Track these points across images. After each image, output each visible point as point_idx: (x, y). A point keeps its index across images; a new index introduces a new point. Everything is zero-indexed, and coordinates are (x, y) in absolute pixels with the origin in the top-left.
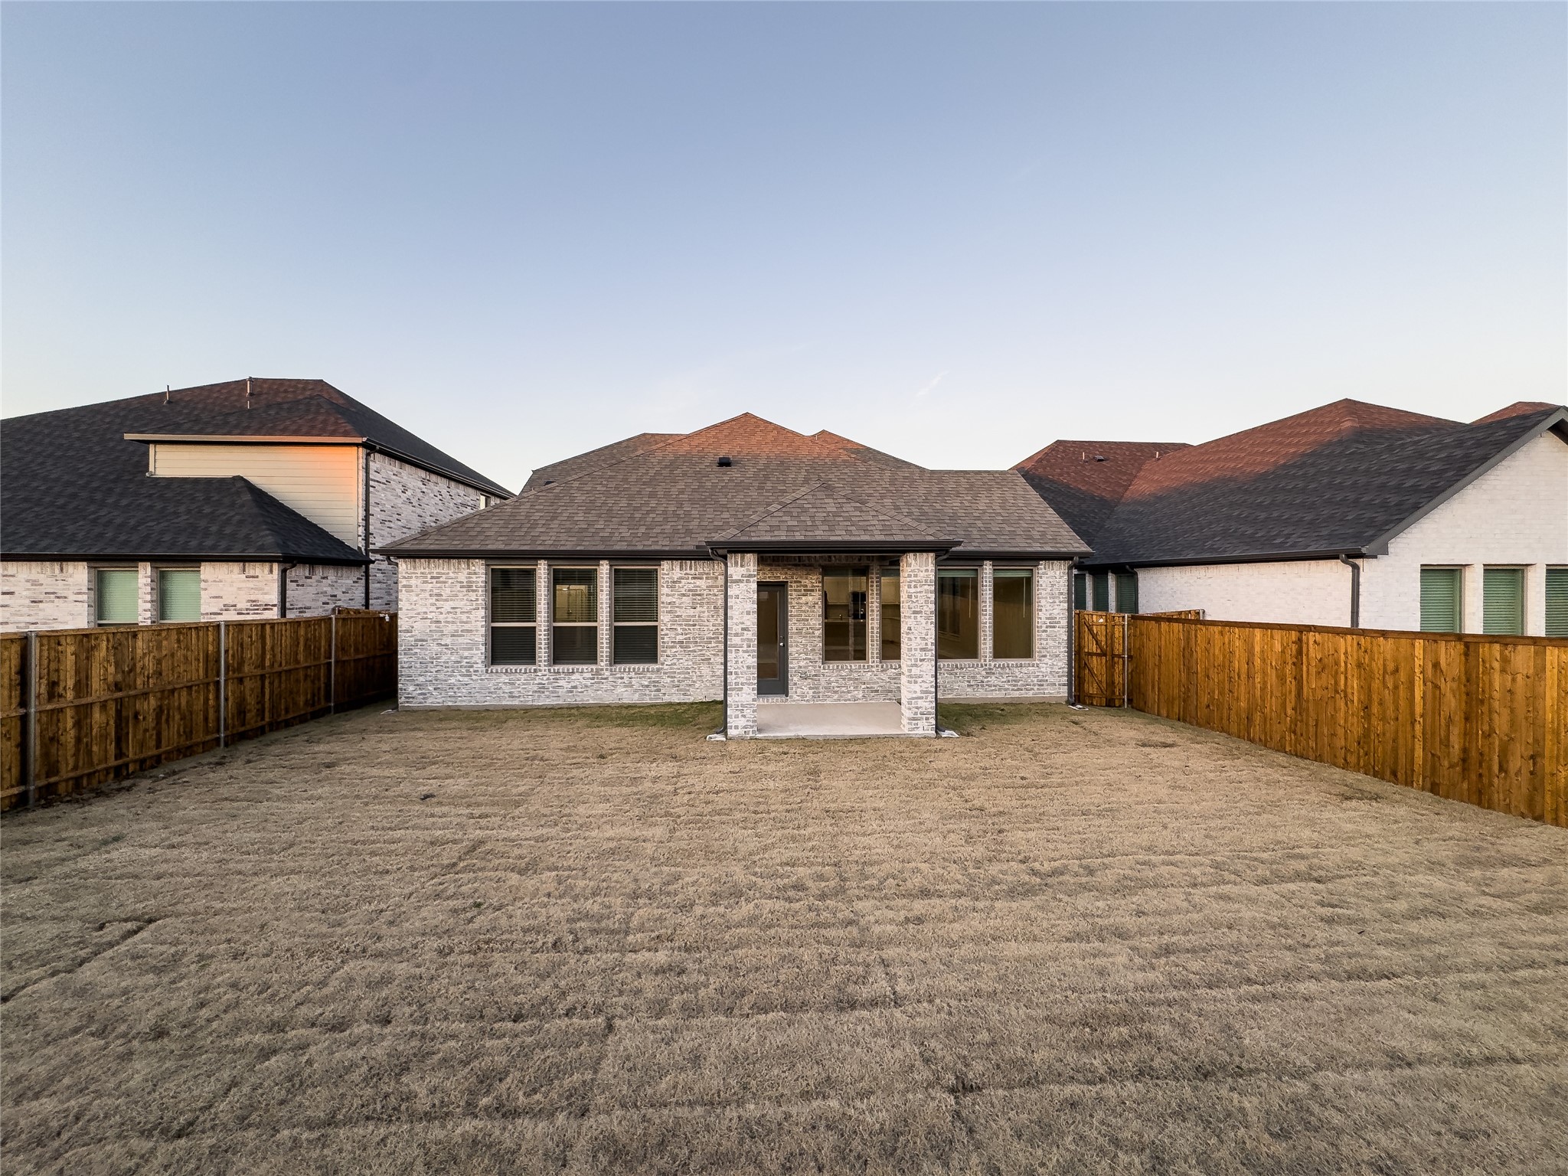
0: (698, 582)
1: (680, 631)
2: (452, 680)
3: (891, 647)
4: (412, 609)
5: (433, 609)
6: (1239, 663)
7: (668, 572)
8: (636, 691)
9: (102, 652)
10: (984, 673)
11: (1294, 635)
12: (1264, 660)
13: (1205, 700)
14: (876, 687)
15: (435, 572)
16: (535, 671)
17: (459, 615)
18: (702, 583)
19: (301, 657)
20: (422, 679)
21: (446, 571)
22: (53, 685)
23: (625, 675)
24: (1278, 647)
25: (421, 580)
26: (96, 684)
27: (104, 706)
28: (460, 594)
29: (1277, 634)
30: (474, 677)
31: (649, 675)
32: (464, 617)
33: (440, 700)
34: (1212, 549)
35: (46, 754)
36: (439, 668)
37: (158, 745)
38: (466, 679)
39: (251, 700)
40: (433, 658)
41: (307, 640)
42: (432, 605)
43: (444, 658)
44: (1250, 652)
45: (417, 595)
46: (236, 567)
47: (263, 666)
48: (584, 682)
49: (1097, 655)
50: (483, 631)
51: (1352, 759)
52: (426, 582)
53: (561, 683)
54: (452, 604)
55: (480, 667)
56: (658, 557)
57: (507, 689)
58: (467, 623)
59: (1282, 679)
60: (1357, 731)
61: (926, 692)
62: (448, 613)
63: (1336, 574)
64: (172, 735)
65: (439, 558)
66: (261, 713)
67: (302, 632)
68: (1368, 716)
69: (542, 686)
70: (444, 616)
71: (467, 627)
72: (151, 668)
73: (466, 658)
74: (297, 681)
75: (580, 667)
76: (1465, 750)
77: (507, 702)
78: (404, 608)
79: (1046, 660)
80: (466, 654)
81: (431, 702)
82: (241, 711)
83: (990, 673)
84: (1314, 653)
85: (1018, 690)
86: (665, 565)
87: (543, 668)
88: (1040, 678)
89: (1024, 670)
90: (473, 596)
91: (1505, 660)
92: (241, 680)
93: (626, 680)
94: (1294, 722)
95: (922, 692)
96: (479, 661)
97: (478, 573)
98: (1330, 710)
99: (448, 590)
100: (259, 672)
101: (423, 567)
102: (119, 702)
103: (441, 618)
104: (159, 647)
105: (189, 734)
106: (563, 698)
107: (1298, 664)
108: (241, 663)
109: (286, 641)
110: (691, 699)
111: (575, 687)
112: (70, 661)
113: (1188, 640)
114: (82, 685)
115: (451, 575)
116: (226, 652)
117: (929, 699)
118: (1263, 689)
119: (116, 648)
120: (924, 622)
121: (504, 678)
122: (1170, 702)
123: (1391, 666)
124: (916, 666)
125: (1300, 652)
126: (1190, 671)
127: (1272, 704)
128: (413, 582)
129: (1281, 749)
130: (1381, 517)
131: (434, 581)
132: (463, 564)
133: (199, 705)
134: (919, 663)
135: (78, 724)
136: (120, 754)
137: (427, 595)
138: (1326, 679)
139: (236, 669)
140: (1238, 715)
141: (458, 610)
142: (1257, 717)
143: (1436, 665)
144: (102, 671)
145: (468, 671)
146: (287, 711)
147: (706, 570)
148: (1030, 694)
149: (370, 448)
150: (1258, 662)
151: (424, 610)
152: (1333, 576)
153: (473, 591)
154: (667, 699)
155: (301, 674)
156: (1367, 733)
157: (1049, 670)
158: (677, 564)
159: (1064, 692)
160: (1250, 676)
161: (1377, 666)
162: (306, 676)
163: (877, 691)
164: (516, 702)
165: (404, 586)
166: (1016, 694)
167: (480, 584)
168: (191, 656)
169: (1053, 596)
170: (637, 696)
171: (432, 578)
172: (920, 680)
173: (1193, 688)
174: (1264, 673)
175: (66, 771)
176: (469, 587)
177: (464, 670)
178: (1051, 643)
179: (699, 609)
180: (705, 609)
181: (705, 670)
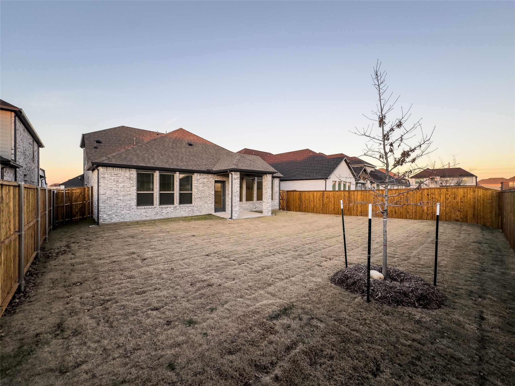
0: (204, 180)
1: (199, 194)
2: (123, 212)
3: (260, 198)
4: (106, 186)
5: (115, 186)
6: (311, 198)
7: (196, 177)
8: (187, 212)
11: (322, 192)
12: (316, 197)
13: (304, 206)
14: (245, 208)
15: (116, 173)
16: (155, 208)
17: (126, 188)
18: (205, 180)
19: (49, 205)
20: (110, 212)
21: (120, 172)
23: (184, 208)
24: (319, 195)
25: (110, 175)
28: (126, 181)
29: (319, 192)
30: (132, 211)
31: (190, 207)
32: (128, 189)
33: (118, 220)
34: (298, 177)
36: (117, 208)
38: (129, 211)
40: (115, 204)
42: (114, 184)
43: (119, 204)
44: (314, 196)
45: (108, 181)
48: (171, 210)
49: (281, 199)
50: (135, 194)
51: (332, 213)
52: (112, 176)
53: (163, 211)
54: (123, 185)
55: (135, 207)
56: (193, 172)
57: (144, 214)
58: (129, 191)
59: (320, 200)
60: (333, 208)
62: (121, 188)
63: (323, 182)
65: (118, 167)
68: (334, 205)
69: (157, 213)
70: (119, 189)
71: (129, 193)
73: (129, 204)
75: (170, 206)
76: (348, 208)
77: (145, 219)
78: (102, 186)
79: (275, 200)
80: (129, 202)
81: (113, 221)
84: (326, 195)
86: (196, 174)
87: (157, 207)
88: (274, 204)
90: (132, 182)
91: (354, 194)
93: (184, 209)
94: (322, 208)
95: (269, 206)
96: (134, 205)
97: (134, 173)
98: (328, 205)
99: (121, 180)
101: (110, 170)
103: (118, 189)
106: (165, 216)
107: (323, 198)
110: (202, 214)
111: (168, 212)
113: (300, 195)
115: (123, 174)
118: (316, 203)
121: (144, 211)
122: (296, 208)
123: (338, 196)
125: (323, 195)
126: (301, 201)
127: (318, 205)
128: (106, 176)
129: (320, 213)
130: (328, 172)
131: (115, 176)
132: (128, 170)
134: (269, 199)
137: (112, 181)
138: (328, 200)
140: (311, 208)
141: (126, 187)
142: (315, 208)
143: (345, 195)
145: (130, 209)
147: (206, 177)
150: (315, 198)
151: (111, 186)
152: (322, 182)
153: (132, 180)
154: (196, 214)
156: (334, 208)
158: (199, 174)
159: (278, 207)
160: (314, 201)
161: (336, 197)
164: (148, 218)
165: (102, 177)
167: (134, 178)
170: (187, 214)
171: (114, 175)
173: (301, 205)
174: (316, 200)
176: (130, 178)
177: (128, 208)
178: (276, 196)
179: (204, 188)
180: (206, 188)
181: (206, 205)
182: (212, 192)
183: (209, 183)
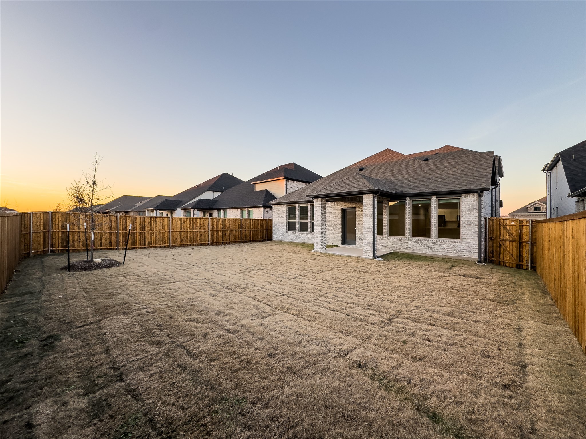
2: (281, 234)
5: (278, 217)
9: (220, 222)
10: (432, 243)
15: (278, 208)
16: (295, 233)
19: (259, 227)
20: (276, 234)
22: (213, 227)
26: (219, 227)
27: (220, 231)
28: (282, 213)
30: (284, 234)
35: (212, 238)
36: (279, 231)
37: (230, 240)
39: (248, 235)
40: (278, 229)
41: (261, 224)
45: (275, 213)
46: (257, 209)
47: (250, 228)
48: (305, 237)
49: (509, 240)
50: (286, 222)
52: (277, 210)
53: (301, 236)
55: (286, 231)
57: (290, 237)
58: (283, 220)
61: (369, 243)
62: (280, 218)
64: (232, 238)
65: (279, 205)
66: (250, 238)
67: (259, 222)
69: (297, 237)
72: (228, 226)
74: (258, 232)
75: (304, 232)
77: (290, 240)
78: (273, 217)
79: (466, 240)
80: (283, 228)
81: (278, 239)
82: (246, 237)
83: (435, 244)
85: (450, 252)
87: (297, 232)
88: (462, 248)
89: (453, 244)
90: (284, 214)
92: (245, 230)
95: (368, 243)
97: (285, 208)
99: (280, 212)
100: (249, 229)
101: (276, 207)
102: (223, 231)
104: (230, 222)
105: (235, 239)
106: (301, 241)
108: (246, 227)
109: (256, 223)
111: (303, 238)
112: (215, 223)
114: (217, 227)
115: (281, 208)
116: (242, 224)
117: (370, 245)
119: (223, 221)
120: (369, 218)
121: (290, 234)
124: (366, 233)
128: (275, 210)
132: (283, 206)
133: (237, 234)
134: (367, 233)
135: (216, 234)
136: (223, 240)
137: (277, 213)
139: (244, 228)
141: (282, 217)
144: (220, 225)
146: (256, 238)
148: (456, 255)
149: (287, 179)
151: (276, 217)
155: (259, 231)
157: (467, 245)
159: (476, 256)
162: (260, 232)
163: (386, 247)
164: (292, 241)
165: (273, 212)
166: (449, 254)
167: (286, 211)
168: (236, 225)
169: (469, 210)
172: (367, 239)
175: (215, 241)
176: (284, 211)
177: (283, 232)
178: (468, 232)
180: (332, 217)
181: (333, 235)
182: (338, 222)
183: (335, 211)
